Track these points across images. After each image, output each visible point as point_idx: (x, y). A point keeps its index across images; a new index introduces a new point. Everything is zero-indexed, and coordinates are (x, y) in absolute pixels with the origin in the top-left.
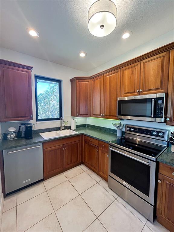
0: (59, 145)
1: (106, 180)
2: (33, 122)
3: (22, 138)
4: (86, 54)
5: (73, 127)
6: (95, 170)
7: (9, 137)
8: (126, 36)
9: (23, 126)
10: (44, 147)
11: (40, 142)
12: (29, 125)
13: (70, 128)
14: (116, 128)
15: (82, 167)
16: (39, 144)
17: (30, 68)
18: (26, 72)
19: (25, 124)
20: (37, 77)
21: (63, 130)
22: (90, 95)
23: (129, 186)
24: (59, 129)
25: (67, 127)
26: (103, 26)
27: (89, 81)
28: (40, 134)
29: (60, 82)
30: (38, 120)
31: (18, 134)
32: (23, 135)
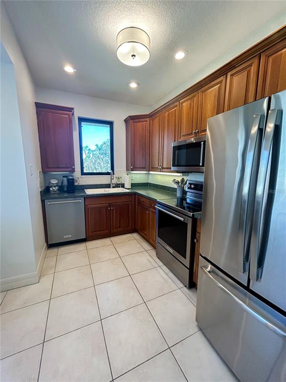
0: (104, 203)
1: (154, 247)
2: (77, 174)
3: (64, 192)
4: (138, 84)
5: (128, 185)
6: (146, 237)
7: (51, 189)
8: (180, 55)
9: (65, 179)
10: (86, 203)
11: (81, 196)
12: (71, 177)
13: (123, 186)
14: (175, 186)
15: (135, 235)
16: (80, 198)
17: (71, 109)
18: (67, 115)
19: (66, 177)
20: (81, 120)
21: (113, 187)
22: (148, 141)
23: (171, 251)
24: (108, 186)
25: (119, 184)
26: (134, 56)
27: (146, 121)
28: (85, 190)
29: (111, 124)
30: (83, 173)
31: (61, 188)
32: (65, 189)
